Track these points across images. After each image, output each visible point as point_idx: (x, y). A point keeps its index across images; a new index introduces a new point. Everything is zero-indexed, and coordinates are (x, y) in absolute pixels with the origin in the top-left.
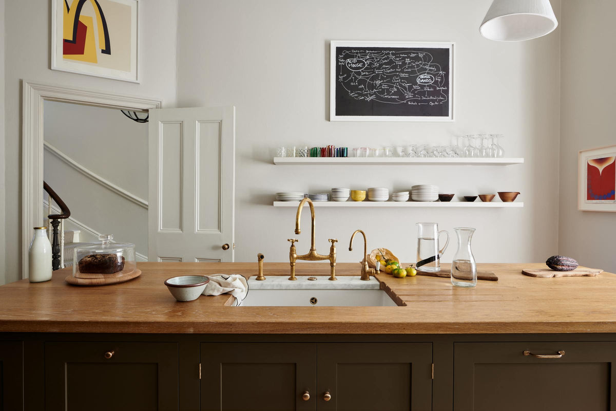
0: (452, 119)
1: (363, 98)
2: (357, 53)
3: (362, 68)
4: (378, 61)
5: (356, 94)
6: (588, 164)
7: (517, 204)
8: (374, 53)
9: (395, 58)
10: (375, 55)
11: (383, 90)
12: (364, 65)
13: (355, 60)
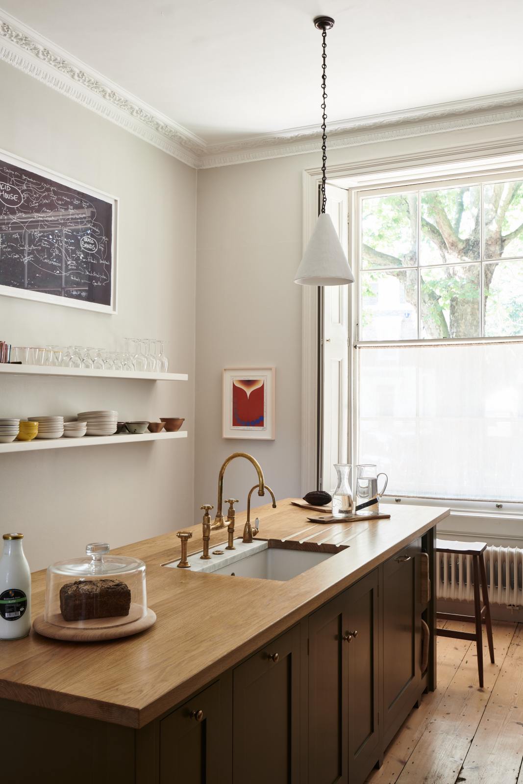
0: (114, 309)
1: (17, 256)
2: (11, 174)
3: (16, 203)
4: (37, 199)
5: (9, 246)
6: (234, 385)
7: (180, 434)
8: (32, 183)
9: (58, 199)
10: (34, 186)
11: (43, 249)
12: (19, 198)
13: (8, 186)
